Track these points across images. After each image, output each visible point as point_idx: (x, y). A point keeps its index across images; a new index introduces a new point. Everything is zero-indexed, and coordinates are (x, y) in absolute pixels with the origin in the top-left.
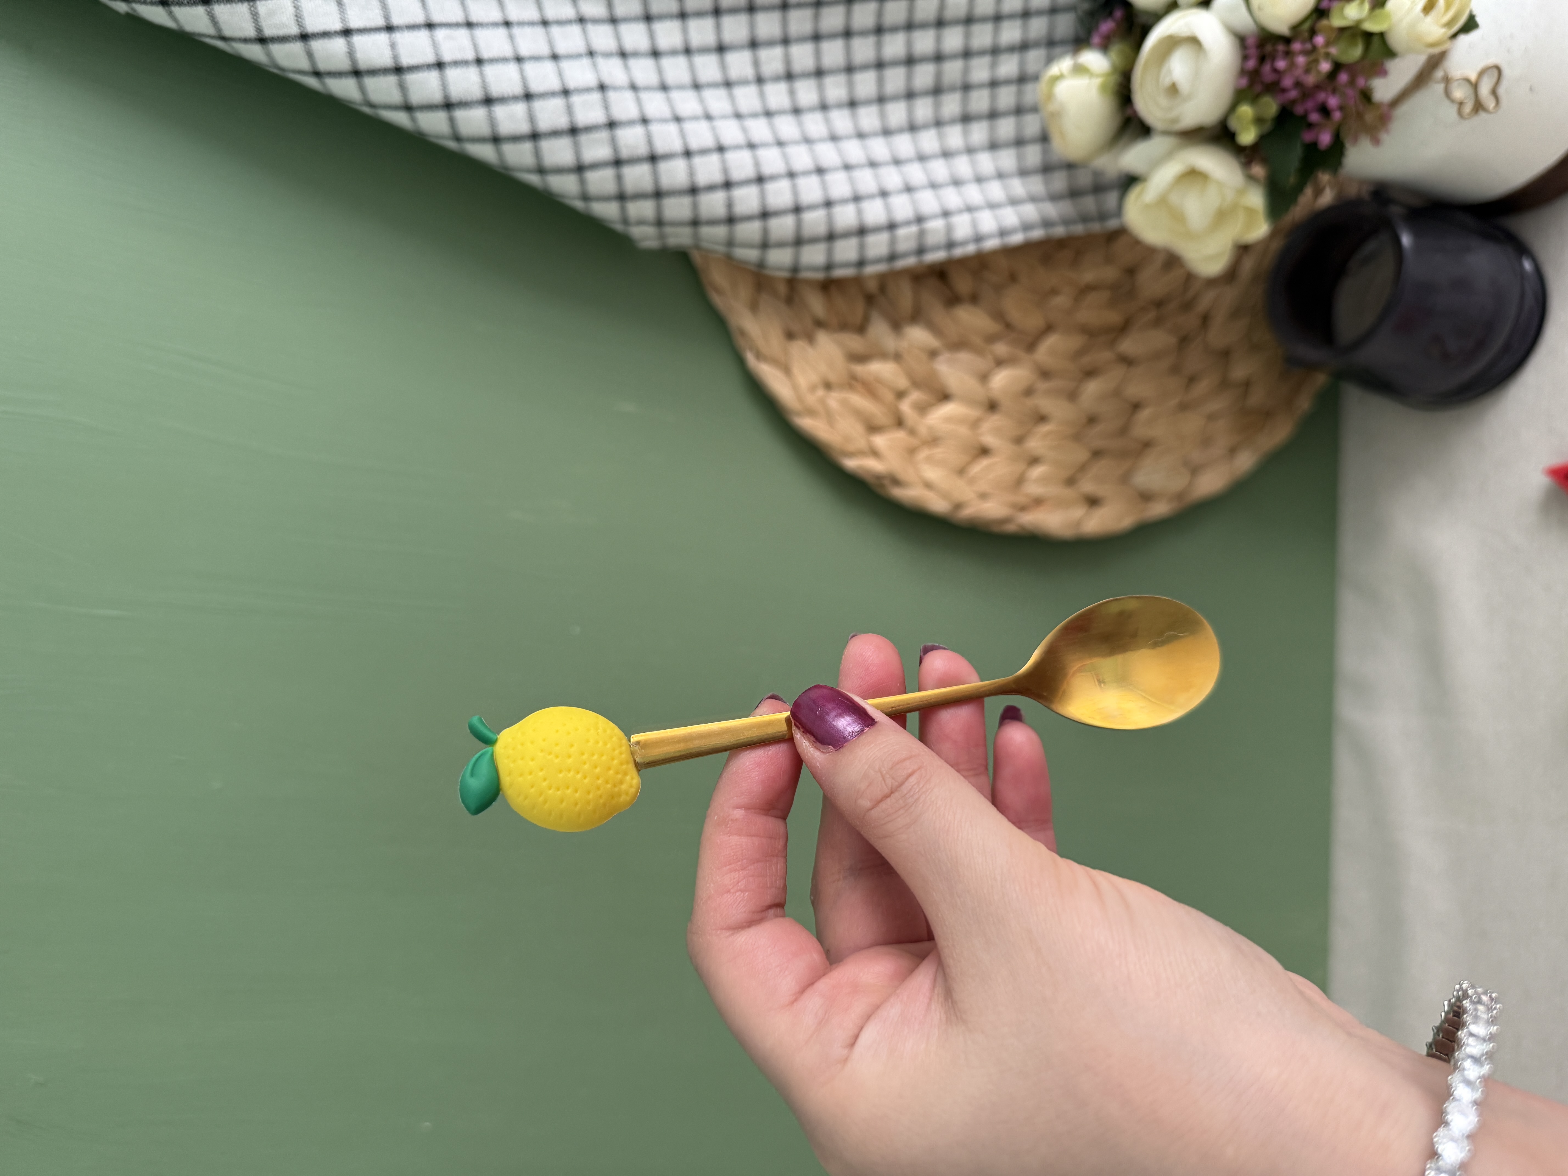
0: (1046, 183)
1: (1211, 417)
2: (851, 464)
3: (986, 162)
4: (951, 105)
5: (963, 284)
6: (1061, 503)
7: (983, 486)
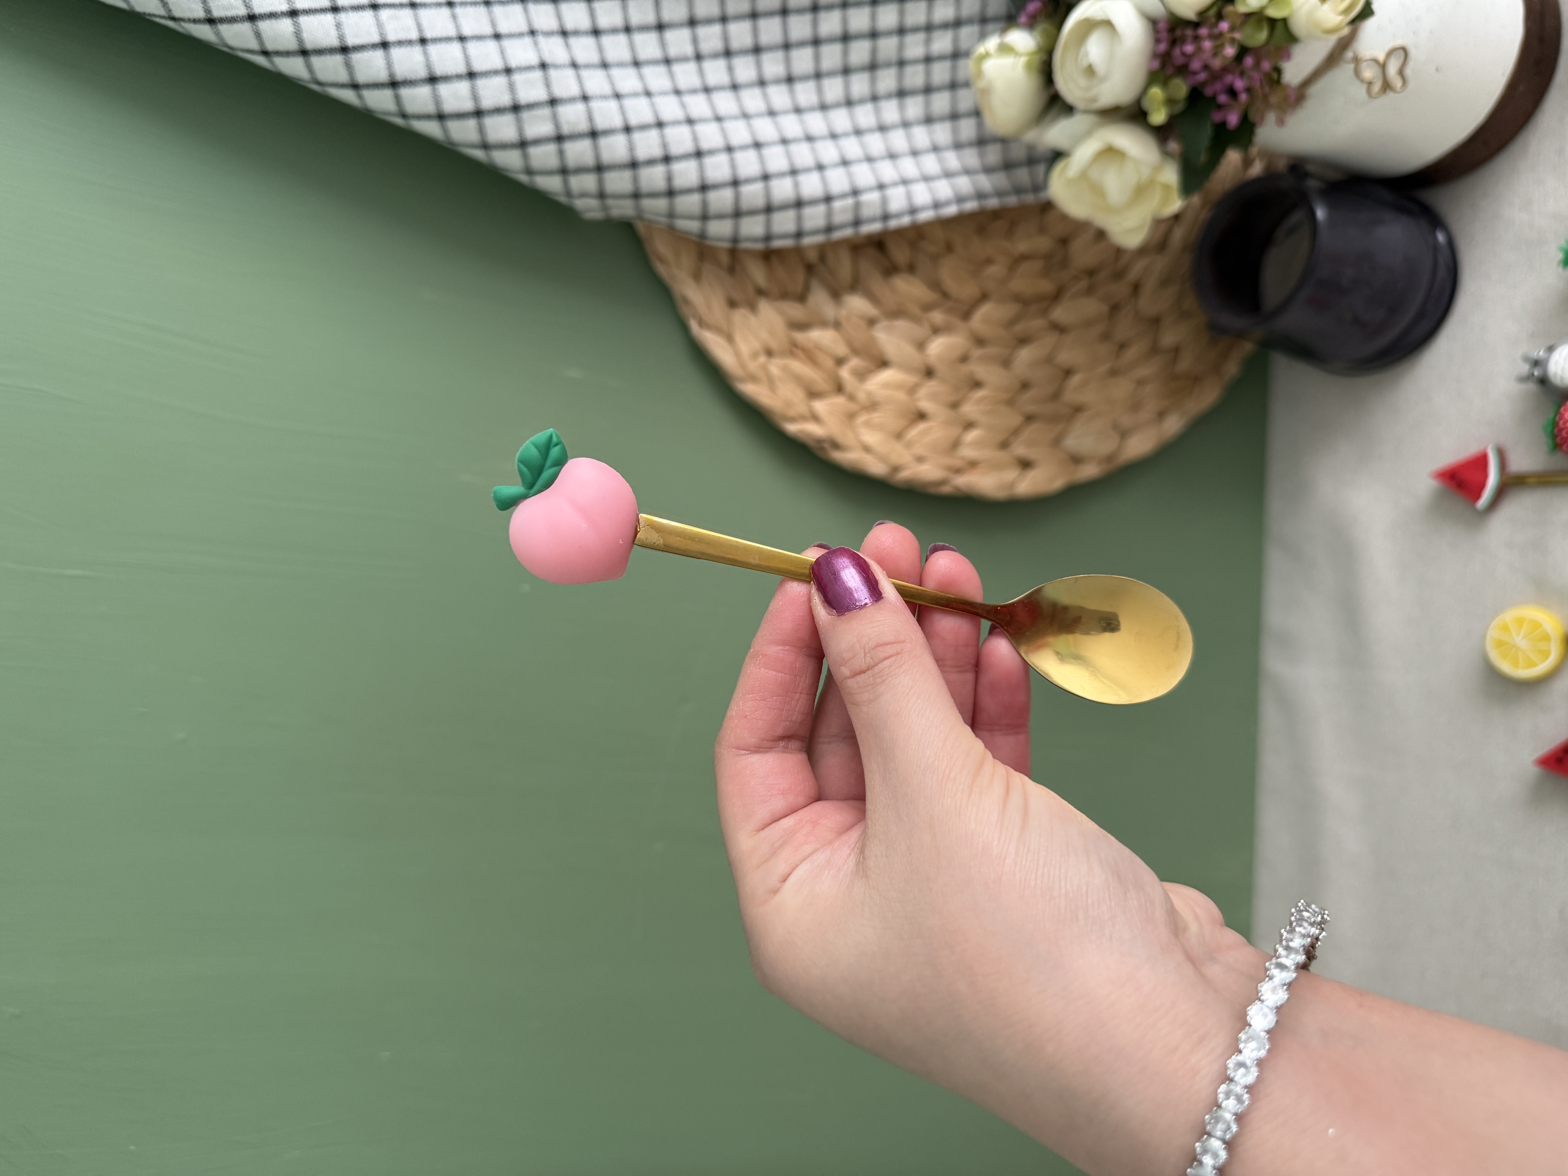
0: (981, 156)
1: (1141, 383)
2: (792, 428)
3: (921, 136)
4: (887, 80)
5: (900, 254)
6: (996, 466)
7: (919, 450)
